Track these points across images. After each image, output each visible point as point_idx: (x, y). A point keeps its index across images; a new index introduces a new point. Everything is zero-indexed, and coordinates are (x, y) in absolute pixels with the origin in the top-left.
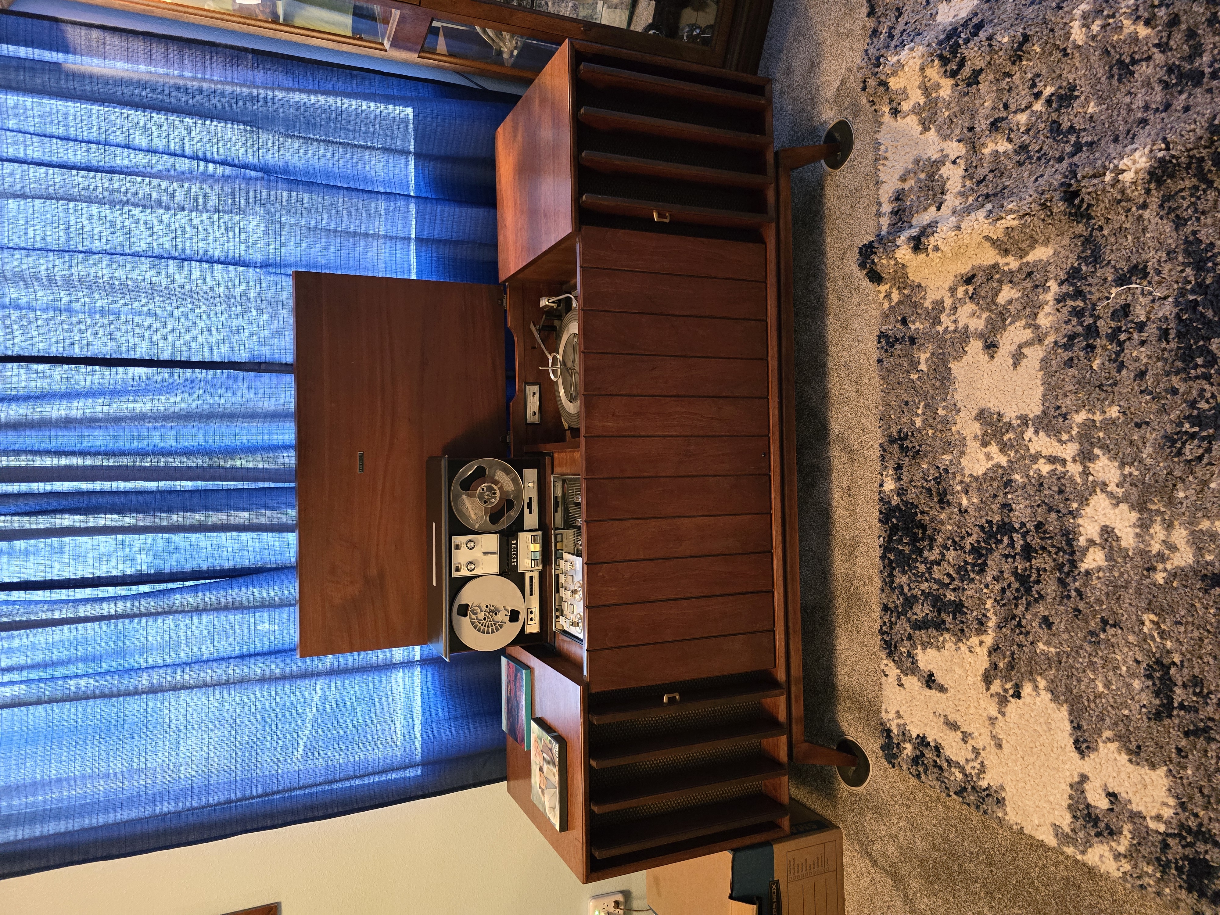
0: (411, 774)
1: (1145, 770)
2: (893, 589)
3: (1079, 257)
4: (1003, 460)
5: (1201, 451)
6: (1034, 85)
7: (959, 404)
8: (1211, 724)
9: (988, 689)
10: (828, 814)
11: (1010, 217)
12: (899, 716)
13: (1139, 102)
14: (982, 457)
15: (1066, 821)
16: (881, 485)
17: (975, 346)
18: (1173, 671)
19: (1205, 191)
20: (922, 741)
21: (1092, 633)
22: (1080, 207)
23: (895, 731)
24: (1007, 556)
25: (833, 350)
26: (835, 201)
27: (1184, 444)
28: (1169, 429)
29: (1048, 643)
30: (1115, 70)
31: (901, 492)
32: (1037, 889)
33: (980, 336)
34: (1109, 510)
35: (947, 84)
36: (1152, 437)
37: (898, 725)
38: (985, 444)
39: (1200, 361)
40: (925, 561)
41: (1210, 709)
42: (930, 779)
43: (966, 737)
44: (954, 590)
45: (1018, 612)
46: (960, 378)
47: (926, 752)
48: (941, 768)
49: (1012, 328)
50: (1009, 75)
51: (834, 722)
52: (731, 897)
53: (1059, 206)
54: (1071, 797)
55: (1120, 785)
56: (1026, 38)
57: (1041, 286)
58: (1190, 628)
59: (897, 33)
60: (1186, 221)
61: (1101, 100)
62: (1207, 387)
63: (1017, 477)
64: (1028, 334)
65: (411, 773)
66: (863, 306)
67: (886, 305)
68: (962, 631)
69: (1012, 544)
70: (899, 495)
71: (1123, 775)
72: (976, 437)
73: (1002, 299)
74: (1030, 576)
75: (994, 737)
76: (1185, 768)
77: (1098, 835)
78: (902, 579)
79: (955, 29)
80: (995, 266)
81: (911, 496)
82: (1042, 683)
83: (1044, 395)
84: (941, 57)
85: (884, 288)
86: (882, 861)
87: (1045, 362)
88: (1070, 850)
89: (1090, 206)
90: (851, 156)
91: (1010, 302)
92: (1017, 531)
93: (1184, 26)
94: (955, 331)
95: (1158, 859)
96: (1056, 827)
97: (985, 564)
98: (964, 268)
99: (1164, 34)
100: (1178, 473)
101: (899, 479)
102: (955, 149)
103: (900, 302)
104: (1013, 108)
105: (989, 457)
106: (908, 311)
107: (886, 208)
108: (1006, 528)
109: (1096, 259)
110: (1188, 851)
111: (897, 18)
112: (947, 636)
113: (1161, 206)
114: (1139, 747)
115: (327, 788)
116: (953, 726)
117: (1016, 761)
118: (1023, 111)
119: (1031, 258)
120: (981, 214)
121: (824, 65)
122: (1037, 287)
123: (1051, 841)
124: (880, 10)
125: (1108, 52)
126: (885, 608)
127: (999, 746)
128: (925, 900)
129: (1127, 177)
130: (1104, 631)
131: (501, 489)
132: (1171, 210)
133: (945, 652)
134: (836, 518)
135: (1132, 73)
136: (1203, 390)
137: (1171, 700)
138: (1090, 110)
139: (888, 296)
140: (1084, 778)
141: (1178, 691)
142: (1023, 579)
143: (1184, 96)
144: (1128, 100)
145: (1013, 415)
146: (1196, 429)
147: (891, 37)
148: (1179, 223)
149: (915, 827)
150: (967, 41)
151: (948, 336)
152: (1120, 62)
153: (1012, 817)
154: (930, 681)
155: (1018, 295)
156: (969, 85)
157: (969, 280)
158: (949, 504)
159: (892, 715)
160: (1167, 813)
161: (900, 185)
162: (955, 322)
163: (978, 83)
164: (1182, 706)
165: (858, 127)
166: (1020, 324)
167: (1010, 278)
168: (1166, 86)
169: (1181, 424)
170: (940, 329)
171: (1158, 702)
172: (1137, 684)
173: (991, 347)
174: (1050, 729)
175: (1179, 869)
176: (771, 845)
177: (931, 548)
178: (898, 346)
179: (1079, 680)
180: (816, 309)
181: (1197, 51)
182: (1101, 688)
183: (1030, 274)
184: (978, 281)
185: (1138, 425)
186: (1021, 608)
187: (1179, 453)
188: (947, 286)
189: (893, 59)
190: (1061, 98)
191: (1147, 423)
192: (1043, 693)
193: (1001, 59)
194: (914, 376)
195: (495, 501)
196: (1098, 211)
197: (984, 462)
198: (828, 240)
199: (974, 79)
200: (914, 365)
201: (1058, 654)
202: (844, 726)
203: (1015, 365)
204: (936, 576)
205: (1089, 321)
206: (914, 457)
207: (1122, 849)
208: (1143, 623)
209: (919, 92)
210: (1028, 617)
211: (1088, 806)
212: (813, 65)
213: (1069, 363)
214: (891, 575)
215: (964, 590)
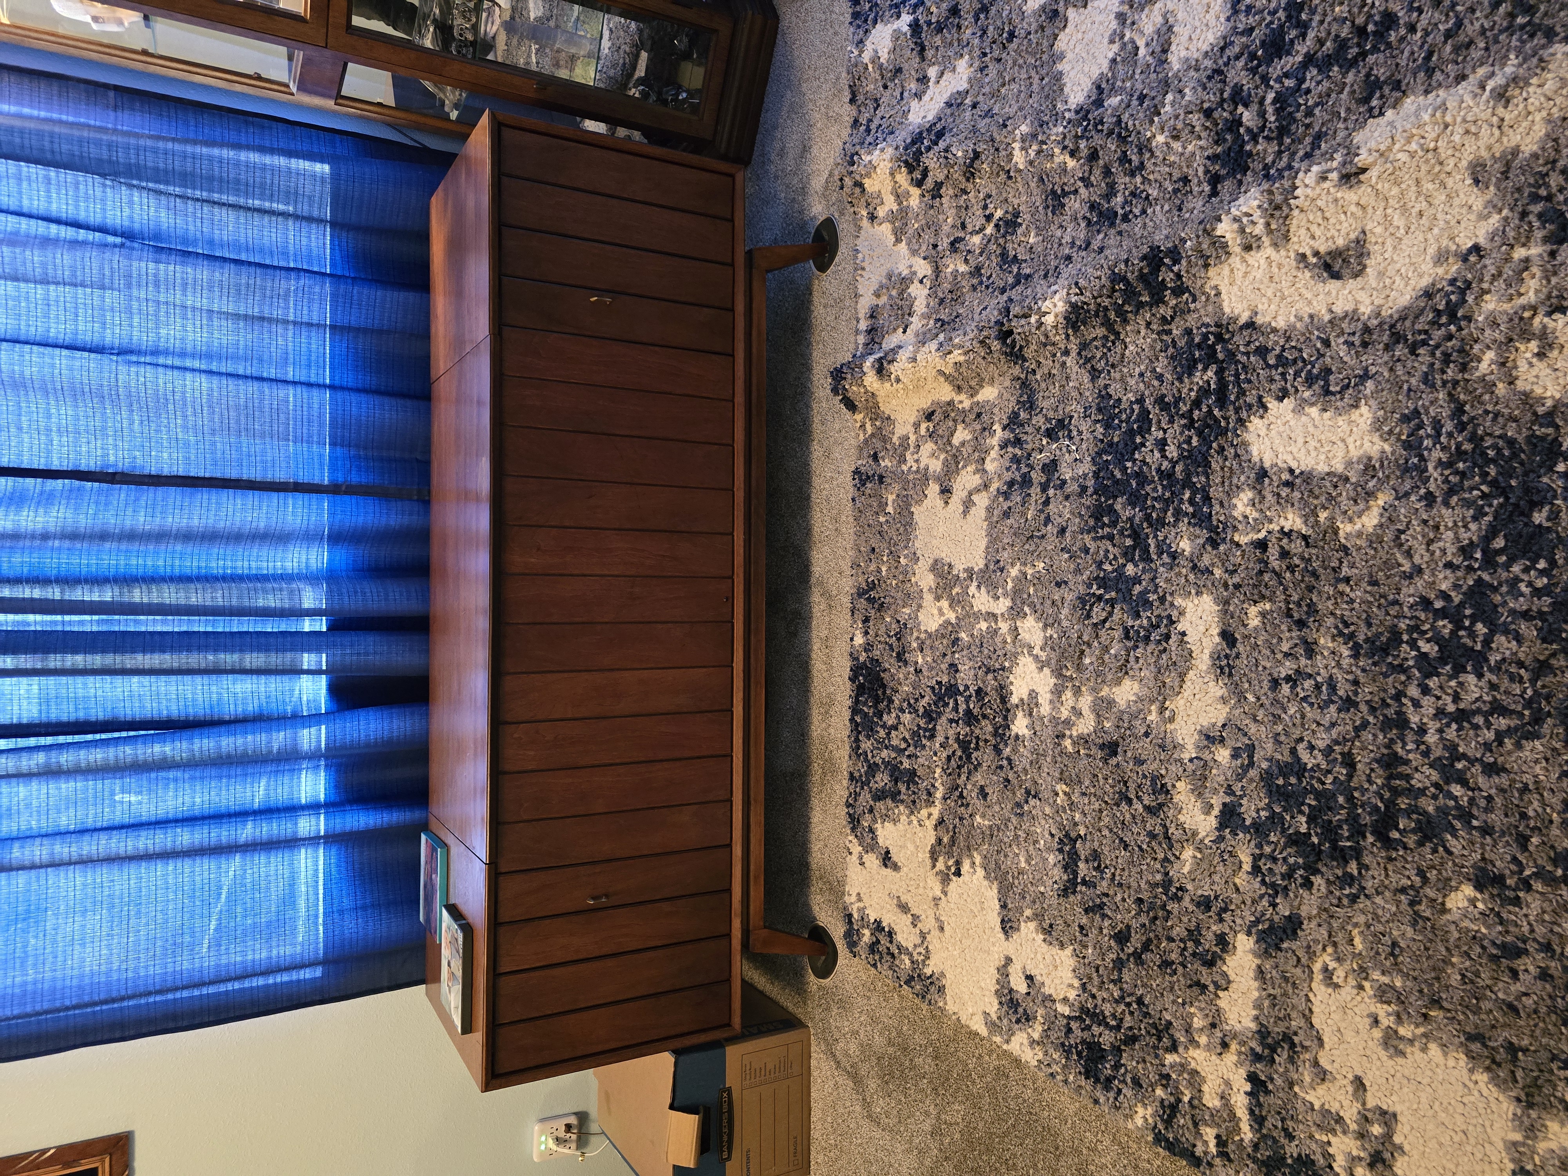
0: (308, 976)
1: (1055, 950)
2: (859, 756)
3: (1018, 402)
4: (952, 616)
5: (1104, 614)
6: (985, 207)
7: (919, 553)
8: (1105, 900)
9: (934, 866)
10: (799, 1012)
11: (956, 352)
12: (860, 899)
13: (1067, 239)
14: (936, 612)
15: (993, 1007)
16: (852, 639)
17: (933, 489)
18: (1078, 844)
19: (1114, 343)
20: (878, 927)
21: (1018, 805)
22: (1013, 347)
23: (856, 916)
24: (951, 721)
25: (816, 481)
26: (822, 311)
27: (1092, 606)
28: (1082, 589)
29: (983, 816)
30: (1050, 202)
31: (868, 647)
32: (974, 1082)
33: (938, 479)
34: (1035, 674)
35: (915, 192)
36: (1070, 597)
37: (859, 910)
38: (938, 598)
39: (1106, 520)
40: (884, 726)
41: (1105, 884)
42: (884, 968)
43: (916, 919)
44: (909, 757)
45: (960, 782)
46: (921, 524)
47: (881, 937)
48: (893, 956)
49: (963, 472)
50: (965, 192)
51: (807, 907)
52: (672, 1107)
53: (996, 345)
54: (998, 982)
55: (1036, 967)
56: (977, 155)
57: (987, 429)
58: (1093, 799)
59: (873, 126)
60: (1100, 372)
61: (1039, 231)
62: (1110, 548)
63: (963, 635)
64: (976, 480)
65: (306, 974)
66: (843, 434)
67: (862, 437)
68: (914, 802)
69: (956, 709)
70: (866, 650)
71: (1039, 956)
72: (930, 589)
73: (956, 441)
74: (970, 742)
75: (937, 919)
76: (1086, 947)
77: (1018, 1021)
78: (866, 745)
79: (921, 133)
80: (950, 403)
81: (876, 653)
82: (978, 859)
83: (987, 548)
84: (906, 162)
85: (859, 417)
86: (844, 1062)
87: (989, 510)
88: (998, 1039)
89: (1021, 347)
90: (837, 259)
91: (963, 444)
92: (961, 694)
93: (1101, 162)
94: (917, 471)
95: (1063, 1044)
96: (986, 1014)
97: (934, 729)
98: (925, 403)
99: (1086, 168)
100: (1086, 638)
101: (866, 633)
102: (923, 268)
103: (873, 435)
104: (970, 228)
105: (941, 612)
106: (879, 445)
107: (863, 325)
108: (952, 690)
109: (1030, 405)
110: (1086, 1035)
111: (876, 109)
112: (902, 808)
113: (1079, 354)
114: (1051, 926)
115: (196, 992)
116: (904, 908)
117: (954, 945)
118: (978, 233)
119: (980, 397)
120: (933, 345)
121: (815, 151)
122: (984, 429)
123: (983, 1031)
124: (860, 98)
125: (1041, 180)
126: (852, 777)
127: (942, 929)
128: (881, 1102)
129: (1049, 320)
130: (1027, 802)
132: (1088, 360)
133: (900, 826)
134: (815, 672)
135: (1063, 206)
136: (1107, 551)
137: (1075, 874)
138: (1031, 241)
139: (863, 426)
140: (1009, 960)
141: (1081, 865)
142: (964, 745)
143: (1101, 236)
144: (1059, 233)
145: (961, 568)
146: (1102, 591)
147: (868, 131)
148: (1095, 374)
149: (874, 1021)
150: (929, 149)
151: (911, 477)
152: (1053, 192)
153: (951, 1007)
154: (886, 859)
155: (969, 437)
156: (933, 198)
157: (929, 416)
158: (906, 663)
159: (853, 898)
160: (1072, 995)
161: (875, 301)
162: (917, 461)
163: (941, 197)
164: (1084, 882)
165: (844, 227)
166: (970, 469)
167: (963, 417)
168: (1089, 223)
169: (1090, 586)
170: (905, 468)
171: (1065, 877)
172: (1052, 859)
173: (946, 491)
174: (983, 909)
175: (1079, 1054)
176: (723, 1047)
177: (889, 712)
178: (869, 485)
179: (1006, 856)
180: (803, 433)
181: (1111, 192)
182: (1023, 865)
183: (979, 415)
184: (937, 417)
185: (1058, 585)
186: (963, 777)
187: (1088, 616)
188: (912, 420)
189: (866, 158)
190: (1008, 223)
191: (1066, 583)
192: (978, 869)
193: (957, 174)
194: (882, 519)
196: (1029, 353)
197: (936, 617)
198: (815, 354)
199: (936, 193)
200: (883, 505)
201: (991, 827)
202: (816, 909)
203: (965, 513)
204: (895, 742)
205: (1025, 470)
206: (879, 610)
207: (1036, 1036)
208: (1057, 794)
209: (892, 198)
210: (969, 787)
211: (1011, 991)
212: (805, 149)
213: (1006, 514)
214: (857, 740)
215: (917, 757)
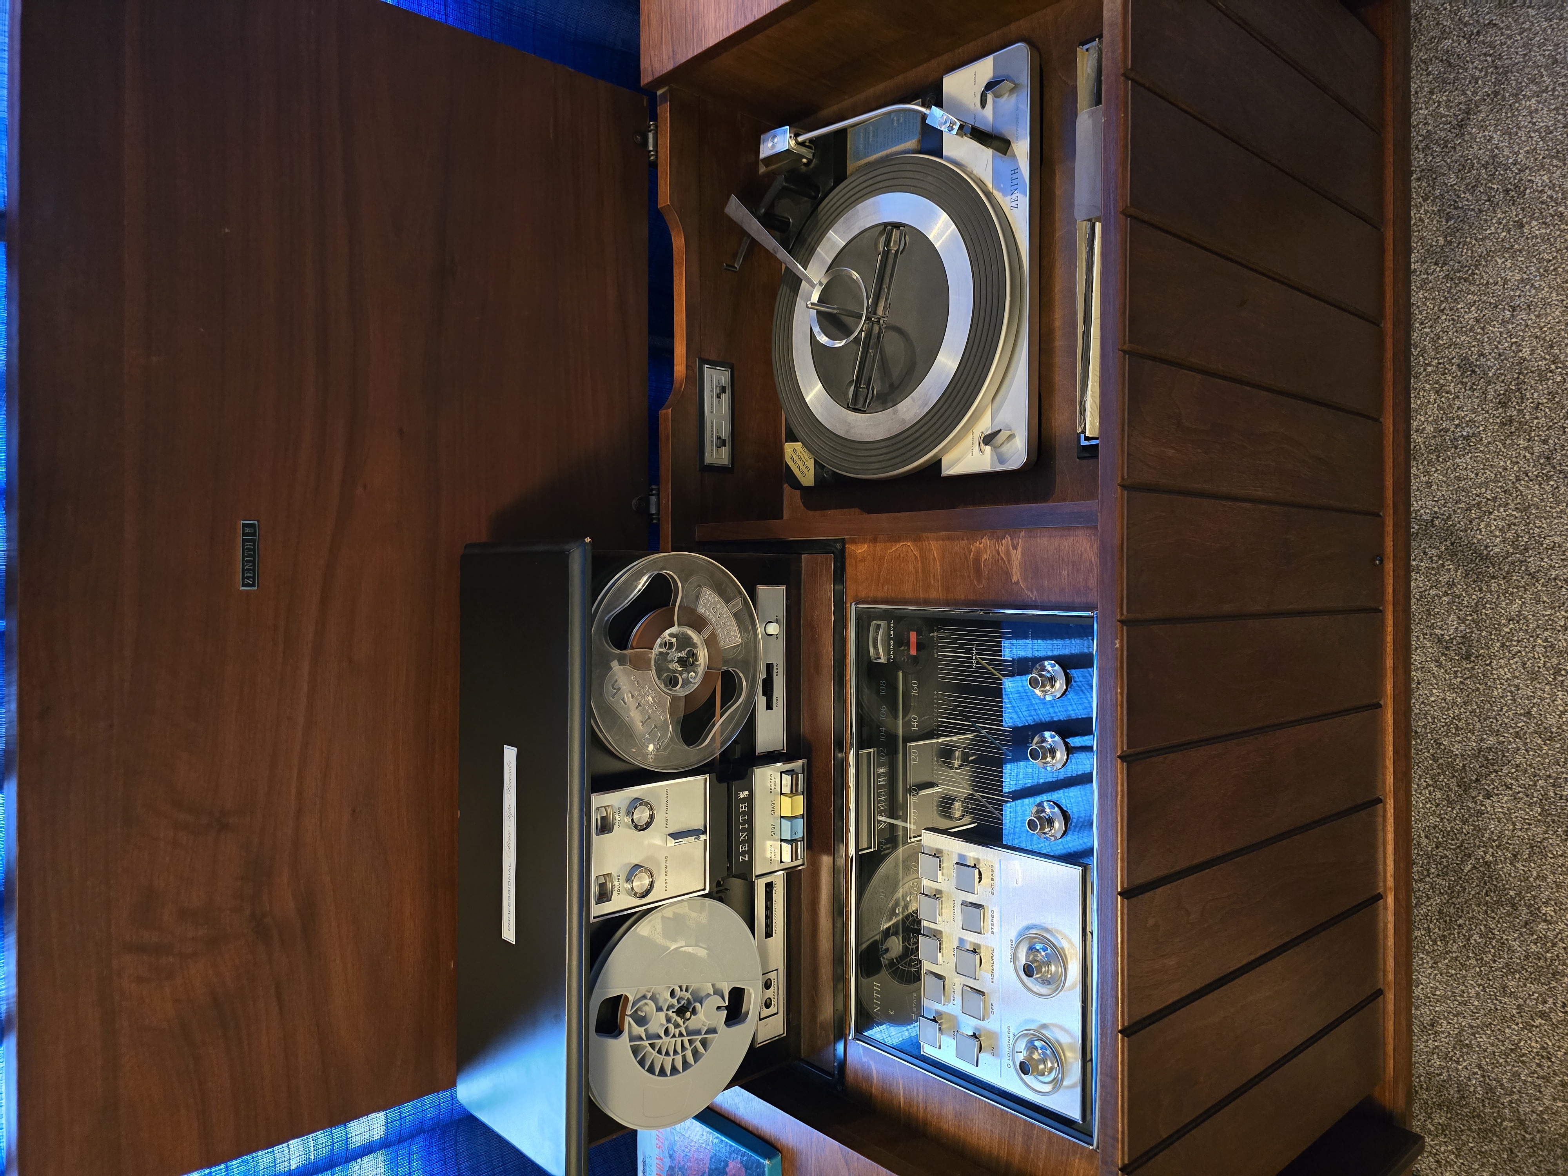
131: (711, 642)
195: (696, 678)
